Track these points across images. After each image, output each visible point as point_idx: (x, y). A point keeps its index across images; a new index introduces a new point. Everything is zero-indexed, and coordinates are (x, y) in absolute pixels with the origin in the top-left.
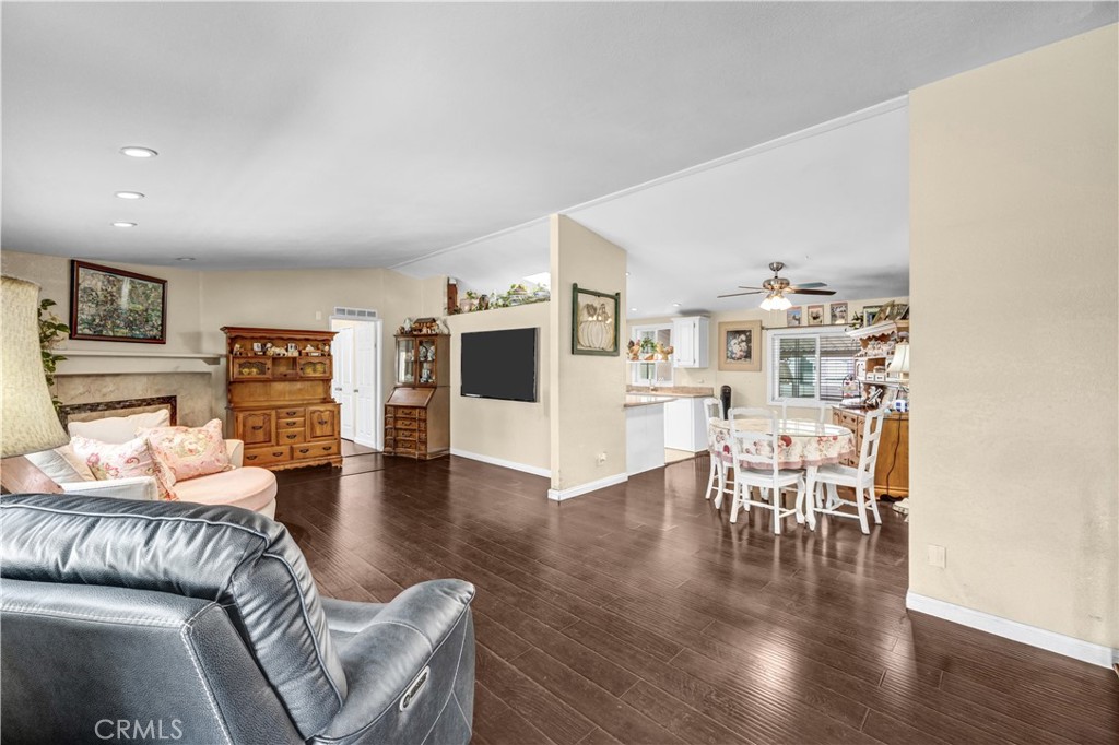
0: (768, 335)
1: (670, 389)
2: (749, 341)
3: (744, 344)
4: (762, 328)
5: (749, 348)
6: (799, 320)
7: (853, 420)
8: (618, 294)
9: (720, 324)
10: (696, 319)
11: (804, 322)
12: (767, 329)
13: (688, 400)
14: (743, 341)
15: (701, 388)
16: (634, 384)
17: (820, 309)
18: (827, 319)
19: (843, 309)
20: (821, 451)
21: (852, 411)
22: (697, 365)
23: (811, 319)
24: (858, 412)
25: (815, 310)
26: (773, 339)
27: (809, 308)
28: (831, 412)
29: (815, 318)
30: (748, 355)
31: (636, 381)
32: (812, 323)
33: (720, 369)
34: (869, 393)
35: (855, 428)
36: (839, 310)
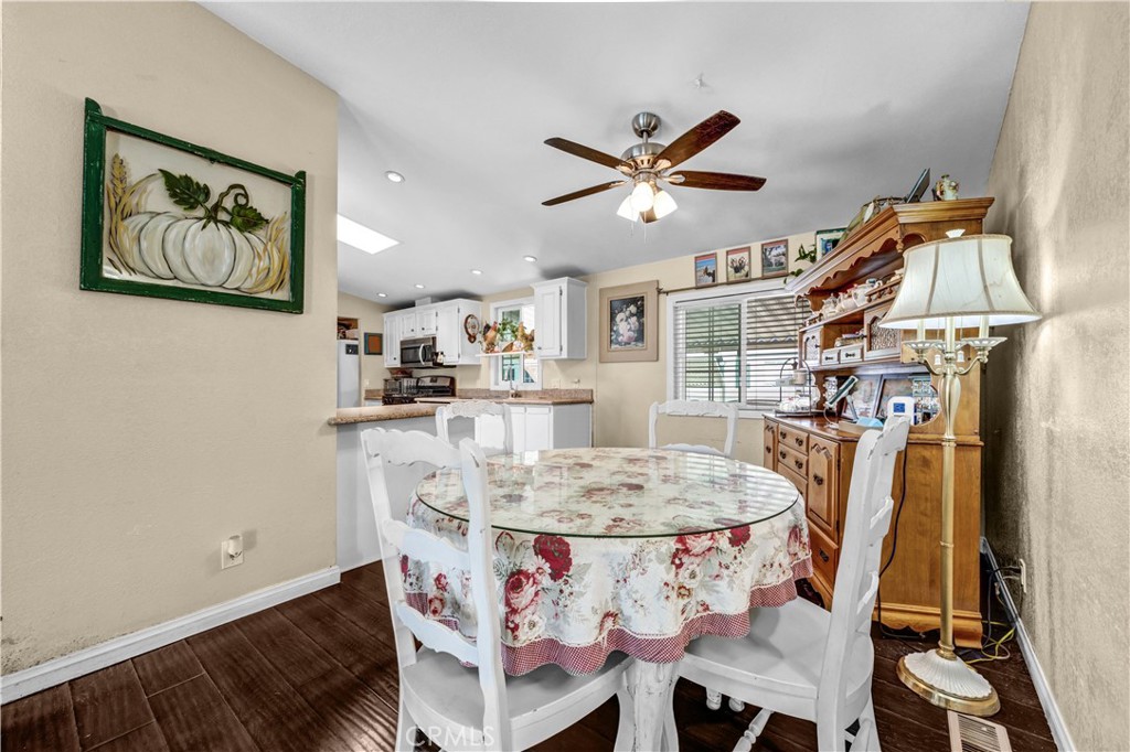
0: (668, 303)
1: (536, 392)
2: (640, 313)
3: (634, 319)
4: (659, 291)
5: (642, 325)
6: (713, 275)
7: (800, 442)
8: (302, 175)
9: (601, 290)
10: (563, 282)
11: (721, 278)
12: (667, 293)
13: (545, 410)
14: (632, 315)
15: (576, 391)
16: (493, 388)
17: (745, 254)
18: (757, 271)
19: (782, 250)
20: (684, 591)
21: (796, 423)
22: (564, 355)
23: (731, 270)
24: (806, 424)
25: (737, 257)
26: (676, 309)
27: (728, 253)
28: (762, 425)
29: (737, 270)
30: (640, 335)
31: (497, 384)
32: (732, 279)
33: (601, 362)
34: (823, 390)
35: (803, 459)
36: (774, 252)
